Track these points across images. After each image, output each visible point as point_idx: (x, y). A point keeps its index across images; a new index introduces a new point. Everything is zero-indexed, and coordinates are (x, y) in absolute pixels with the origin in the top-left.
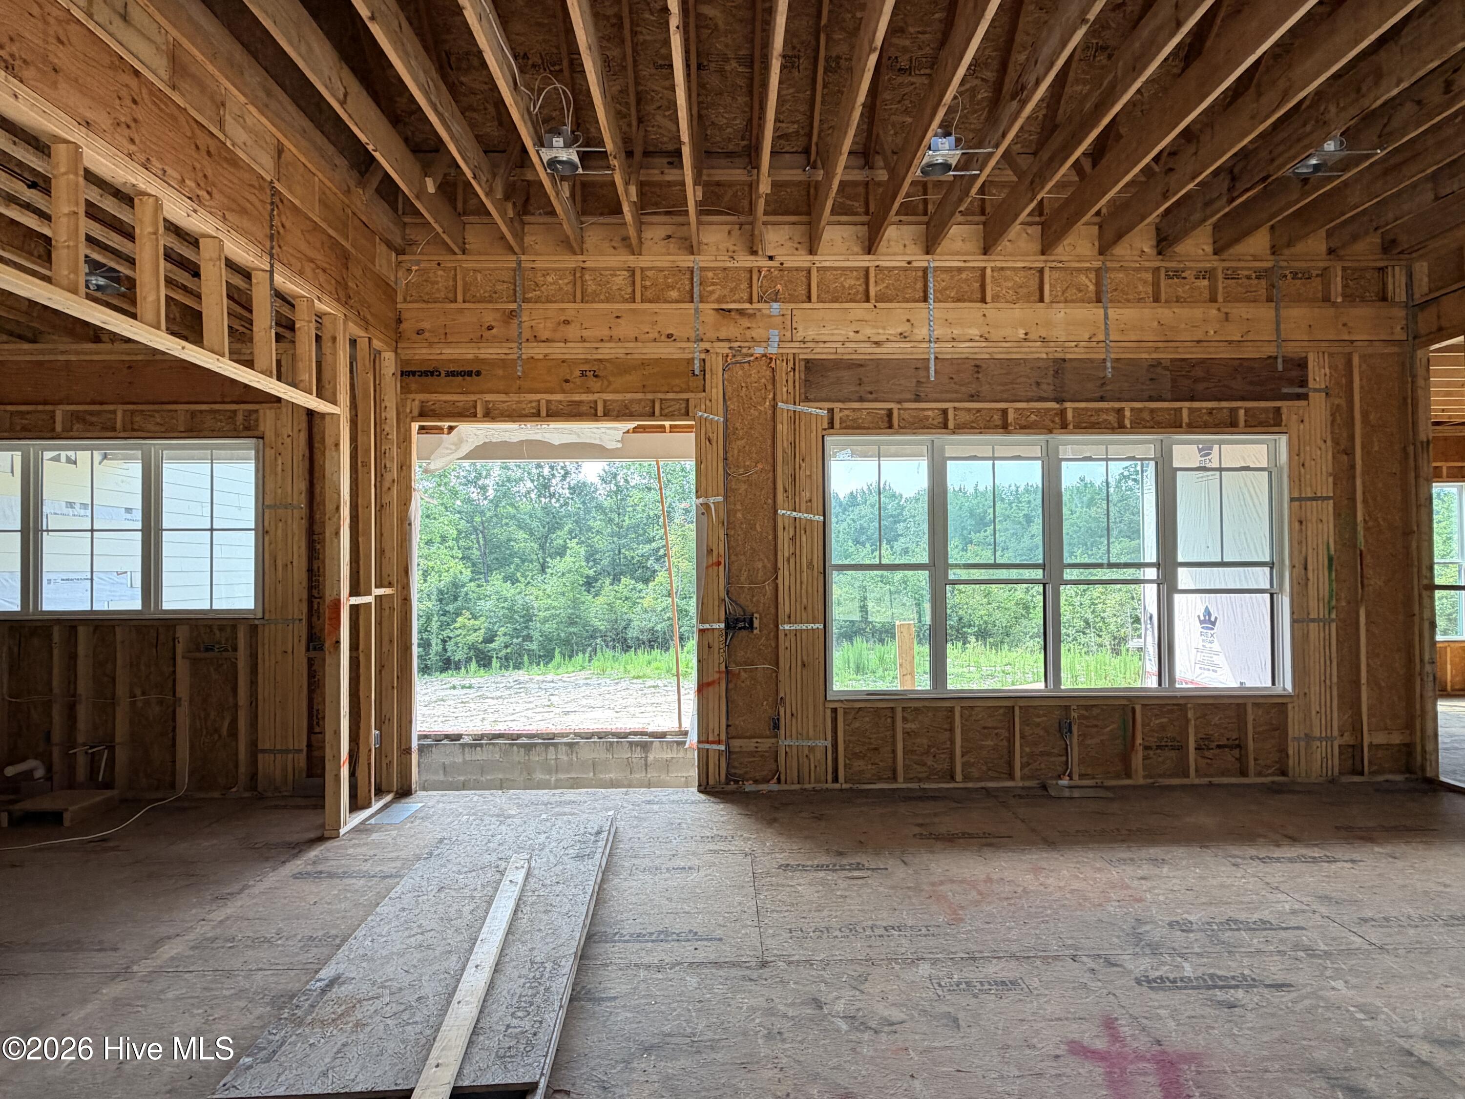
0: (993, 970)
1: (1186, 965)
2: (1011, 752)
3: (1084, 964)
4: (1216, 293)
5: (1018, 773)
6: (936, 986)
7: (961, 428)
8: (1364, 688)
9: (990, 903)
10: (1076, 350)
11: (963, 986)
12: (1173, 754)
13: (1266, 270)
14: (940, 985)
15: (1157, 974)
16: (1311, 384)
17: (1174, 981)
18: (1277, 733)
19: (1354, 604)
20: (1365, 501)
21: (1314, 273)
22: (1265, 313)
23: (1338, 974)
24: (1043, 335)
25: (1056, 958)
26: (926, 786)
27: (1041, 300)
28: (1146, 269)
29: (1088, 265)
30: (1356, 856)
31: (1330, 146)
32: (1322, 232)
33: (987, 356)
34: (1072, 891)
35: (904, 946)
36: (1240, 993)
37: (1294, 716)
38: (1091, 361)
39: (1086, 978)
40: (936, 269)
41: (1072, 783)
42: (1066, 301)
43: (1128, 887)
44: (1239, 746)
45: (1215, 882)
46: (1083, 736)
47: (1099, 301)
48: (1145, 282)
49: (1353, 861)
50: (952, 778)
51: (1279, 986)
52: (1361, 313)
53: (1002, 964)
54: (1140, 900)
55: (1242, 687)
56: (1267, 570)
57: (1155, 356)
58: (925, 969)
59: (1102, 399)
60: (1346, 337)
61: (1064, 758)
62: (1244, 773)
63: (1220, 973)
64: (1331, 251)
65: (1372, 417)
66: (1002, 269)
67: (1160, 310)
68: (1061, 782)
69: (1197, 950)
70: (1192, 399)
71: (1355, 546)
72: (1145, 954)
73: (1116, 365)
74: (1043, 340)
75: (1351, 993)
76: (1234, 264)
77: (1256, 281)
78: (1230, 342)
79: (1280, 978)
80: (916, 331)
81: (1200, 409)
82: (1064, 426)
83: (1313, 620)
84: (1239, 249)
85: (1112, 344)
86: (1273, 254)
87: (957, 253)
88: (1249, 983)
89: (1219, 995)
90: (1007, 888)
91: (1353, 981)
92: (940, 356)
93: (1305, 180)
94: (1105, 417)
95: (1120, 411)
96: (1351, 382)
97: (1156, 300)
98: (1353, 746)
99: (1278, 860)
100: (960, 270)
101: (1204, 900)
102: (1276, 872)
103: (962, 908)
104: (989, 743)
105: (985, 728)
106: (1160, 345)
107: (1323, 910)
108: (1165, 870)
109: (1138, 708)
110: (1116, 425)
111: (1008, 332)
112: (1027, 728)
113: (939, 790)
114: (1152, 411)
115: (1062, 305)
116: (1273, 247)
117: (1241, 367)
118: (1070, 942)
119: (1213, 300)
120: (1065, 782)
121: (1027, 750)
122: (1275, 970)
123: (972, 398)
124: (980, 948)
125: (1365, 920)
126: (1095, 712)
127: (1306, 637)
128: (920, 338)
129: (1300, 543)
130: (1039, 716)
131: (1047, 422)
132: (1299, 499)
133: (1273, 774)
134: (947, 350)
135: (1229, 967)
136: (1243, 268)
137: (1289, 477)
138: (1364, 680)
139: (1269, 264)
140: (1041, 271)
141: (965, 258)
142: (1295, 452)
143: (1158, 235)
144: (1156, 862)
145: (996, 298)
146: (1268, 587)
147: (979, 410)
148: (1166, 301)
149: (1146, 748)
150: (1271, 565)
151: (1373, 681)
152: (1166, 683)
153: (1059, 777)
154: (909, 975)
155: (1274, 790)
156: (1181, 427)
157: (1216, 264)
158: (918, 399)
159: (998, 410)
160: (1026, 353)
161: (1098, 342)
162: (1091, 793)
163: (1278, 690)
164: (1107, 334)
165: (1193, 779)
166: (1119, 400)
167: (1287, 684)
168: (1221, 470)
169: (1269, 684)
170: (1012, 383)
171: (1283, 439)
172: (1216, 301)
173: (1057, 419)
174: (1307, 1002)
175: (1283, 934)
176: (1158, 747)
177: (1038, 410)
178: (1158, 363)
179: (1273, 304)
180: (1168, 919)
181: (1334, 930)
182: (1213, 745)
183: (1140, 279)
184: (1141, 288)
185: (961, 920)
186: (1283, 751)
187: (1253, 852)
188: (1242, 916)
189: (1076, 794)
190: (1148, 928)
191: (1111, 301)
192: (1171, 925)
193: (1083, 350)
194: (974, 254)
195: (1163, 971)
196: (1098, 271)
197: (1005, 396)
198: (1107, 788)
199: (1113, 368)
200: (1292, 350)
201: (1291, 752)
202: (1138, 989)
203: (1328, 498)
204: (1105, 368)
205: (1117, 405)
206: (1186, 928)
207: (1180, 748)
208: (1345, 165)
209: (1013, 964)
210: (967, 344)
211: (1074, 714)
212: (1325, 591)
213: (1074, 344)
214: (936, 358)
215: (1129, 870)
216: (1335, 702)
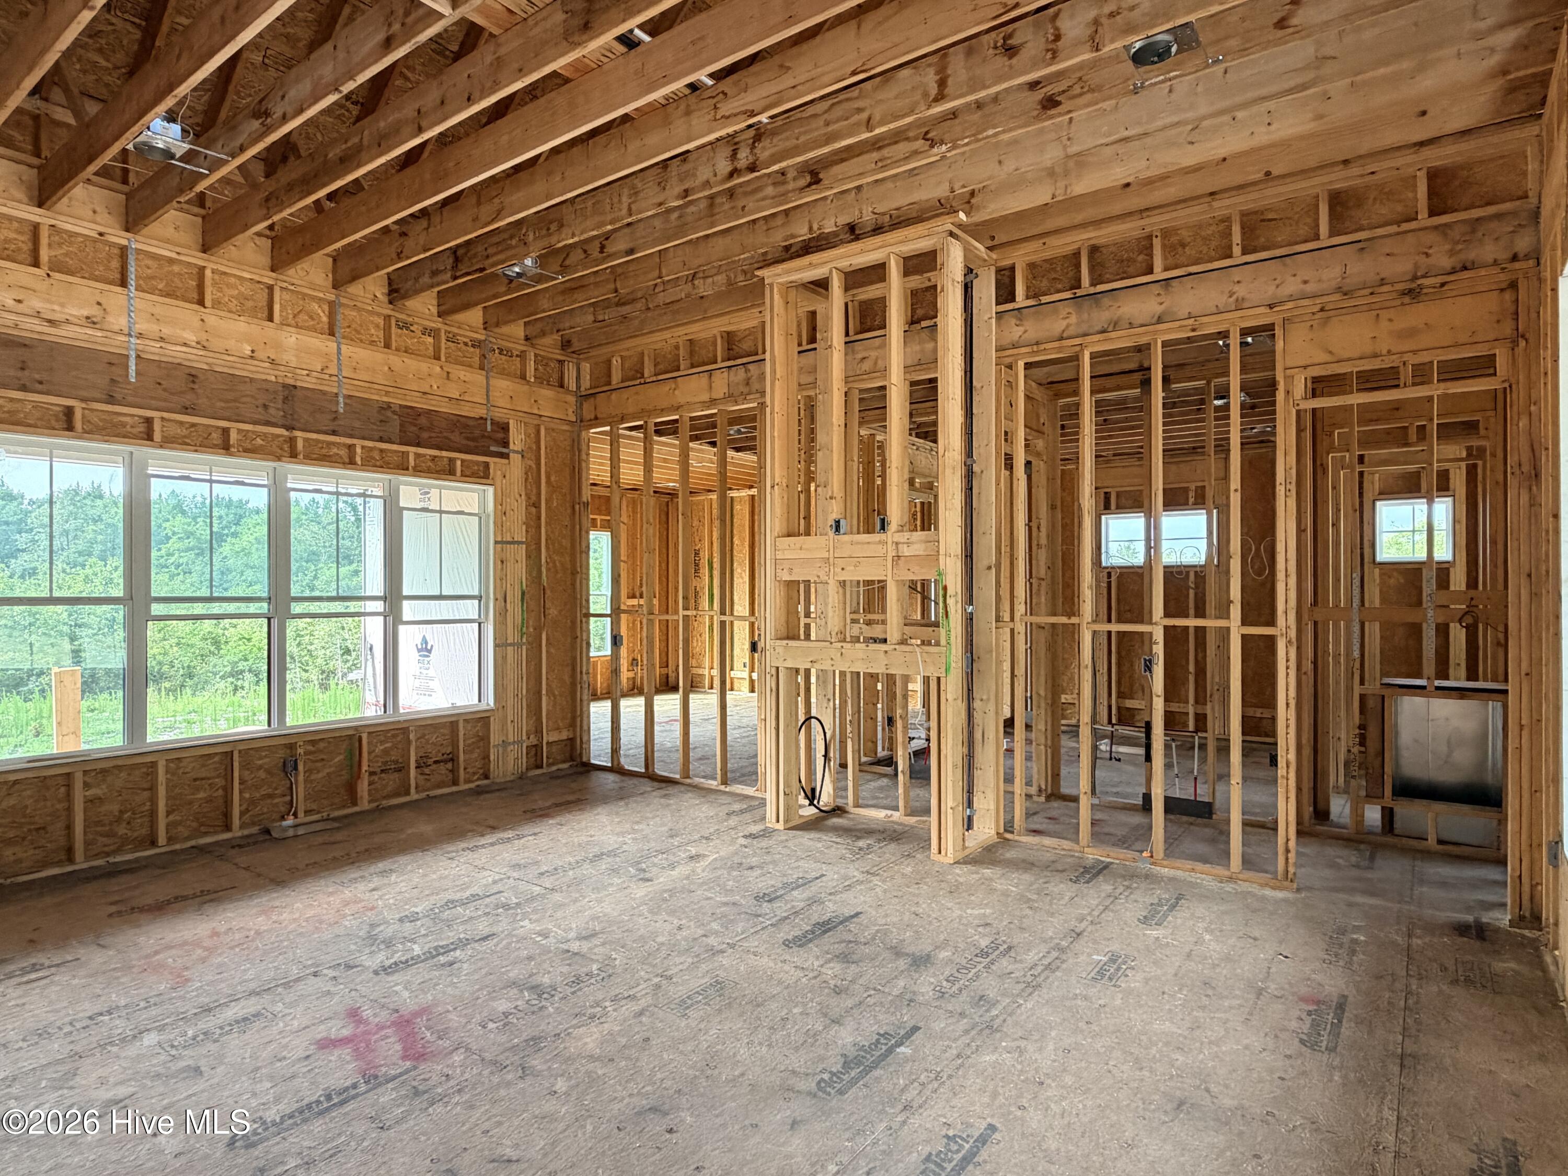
0: (233, 1012)
1: (416, 947)
2: (228, 802)
3: (325, 975)
4: (440, 352)
5: (236, 822)
6: (168, 1049)
7: (168, 442)
8: (544, 699)
9: (220, 955)
10: (308, 379)
11: (201, 1037)
12: (396, 775)
13: (480, 342)
14: (173, 1046)
15: (392, 961)
16: (511, 446)
17: (407, 961)
18: (481, 744)
19: (538, 629)
20: (547, 548)
21: (515, 353)
22: (479, 378)
23: (525, 916)
24: (272, 357)
25: (298, 980)
26: (118, 859)
27: (270, 318)
28: (379, 314)
29: (321, 295)
30: (537, 830)
31: (528, 262)
32: (521, 322)
33: (205, 367)
34: (307, 920)
35: (120, 1026)
36: (458, 952)
37: (494, 726)
38: (324, 393)
39: (329, 986)
40: (138, 251)
41: (298, 821)
42: (297, 326)
43: (361, 901)
44: (452, 760)
45: (434, 876)
46: (308, 771)
47: (332, 334)
48: (377, 326)
49: (535, 834)
50: (153, 843)
51: (485, 939)
52: (547, 393)
53: (243, 1003)
54: (373, 908)
55: (454, 707)
56: (476, 602)
57: (385, 399)
58: (150, 1039)
59: (334, 433)
60: (536, 411)
61: (288, 798)
62: (455, 782)
63: (441, 944)
64: (527, 339)
65: (553, 478)
66: (225, 273)
67: (391, 357)
68: (285, 823)
69: (423, 932)
70: (418, 445)
71: (540, 583)
72: (380, 950)
73: (348, 401)
74: (272, 362)
75: (532, 926)
76: (456, 330)
77: (472, 349)
78: (450, 399)
79: (487, 931)
80: (110, 319)
81: (424, 456)
82: (293, 455)
83: (510, 645)
84: (460, 317)
85: (345, 380)
86: (485, 329)
87: (168, 241)
88: (463, 944)
89: (442, 959)
90: (237, 936)
91: (534, 917)
92: (143, 356)
93: (511, 280)
94: (335, 450)
95: (351, 448)
96: (539, 448)
97: (387, 346)
98: (535, 746)
99: (483, 846)
100: (171, 261)
101: (427, 892)
102: (482, 857)
103: (187, 968)
104: (202, 795)
105: (195, 780)
106: (391, 389)
107: (515, 875)
108: (393, 877)
109: (365, 737)
110: (347, 460)
111: (231, 344)
112: (247, 773)
113: (137, 860)
114: (381, 451)
115: (293, 330)
116: (485, 323)
117: (459, 423)
118: (310, 962)
119: (437, 358)
120: (290, 821)
121: (247, 795)
122: (483, 928)
123: (185, 410)
124: (215, 997)
125: (542, 874)
126: (322, 745)
127: (504, 658)
128: (116, 328)
129: (501, 579)
130: (260, 759)
131: (275, 449)
132: (502, 542)
133: (478, 779)
134: (153, 350)
135: (450, 936)
136: (461, 335)
137: (495, 523)
138: (544, 692)
139: (483, 338)
140: (271, 288)
141: (178, 249)
142: (498, 501)
143: (390, 284)
144: (384, 873)
145: (217, 304)
146: (476, 617)
147: (193, 425)
148: (397, 350)
149: (372, 774)
150: (480, 598)
151: (550, 691)
152: (390, 711)
153: (283, 818)
154: (132, 1051)
155: (479, 792)
156: (407, 469)
157: (440, 326)
158: (111, 399)
159: (218, 427)
160: (252, 372)
161: (331, 375)
162: (318, 827)
163: (483, 706)
164: (340, 370)
165: (414, 796)
166: (351, 436)
167: (490, 701)
168: (441, 512)
169: (476, 701)
170: (235, 401)
171: (490, 490)
172: (439, 359)
173: (286, 447)
174: (504, 942)
175: (488, 900)
176: (382, 771)
177: (265, 434)
178: (389, 406)
179: (484, 373)
180: (397, 916)
181: (522, 886)
182: (430, 761)
183: (372, 322)
184: (373, 331)
185: (187, 980)
186: (486, 757)
187: (463, 845)
188: (458, 896)
189: (301, 831)
190: (382, 928)
191: (344, 337)
192: (401, 920)
193: (314, 380)
194: (190, 248)
195: (396, 957)
196: (331, 304)
197: (227, 414)
198: (335, 819)
199: (345, 404)
200: (498, 415)
201: (492, 758)
202: (376, 979)
203: (522, 543)
204: (337, 403)
205: (349, 441)
206: (413, 918)
207: (402, 769)
208: (539, 279)
209: (253, 1000)
210: (179, 348)
211: (300, 751)
212: (519, 620)
213: (305, 372)
214: (138, 357)
215: (361, 887)
216: (524, 711)
